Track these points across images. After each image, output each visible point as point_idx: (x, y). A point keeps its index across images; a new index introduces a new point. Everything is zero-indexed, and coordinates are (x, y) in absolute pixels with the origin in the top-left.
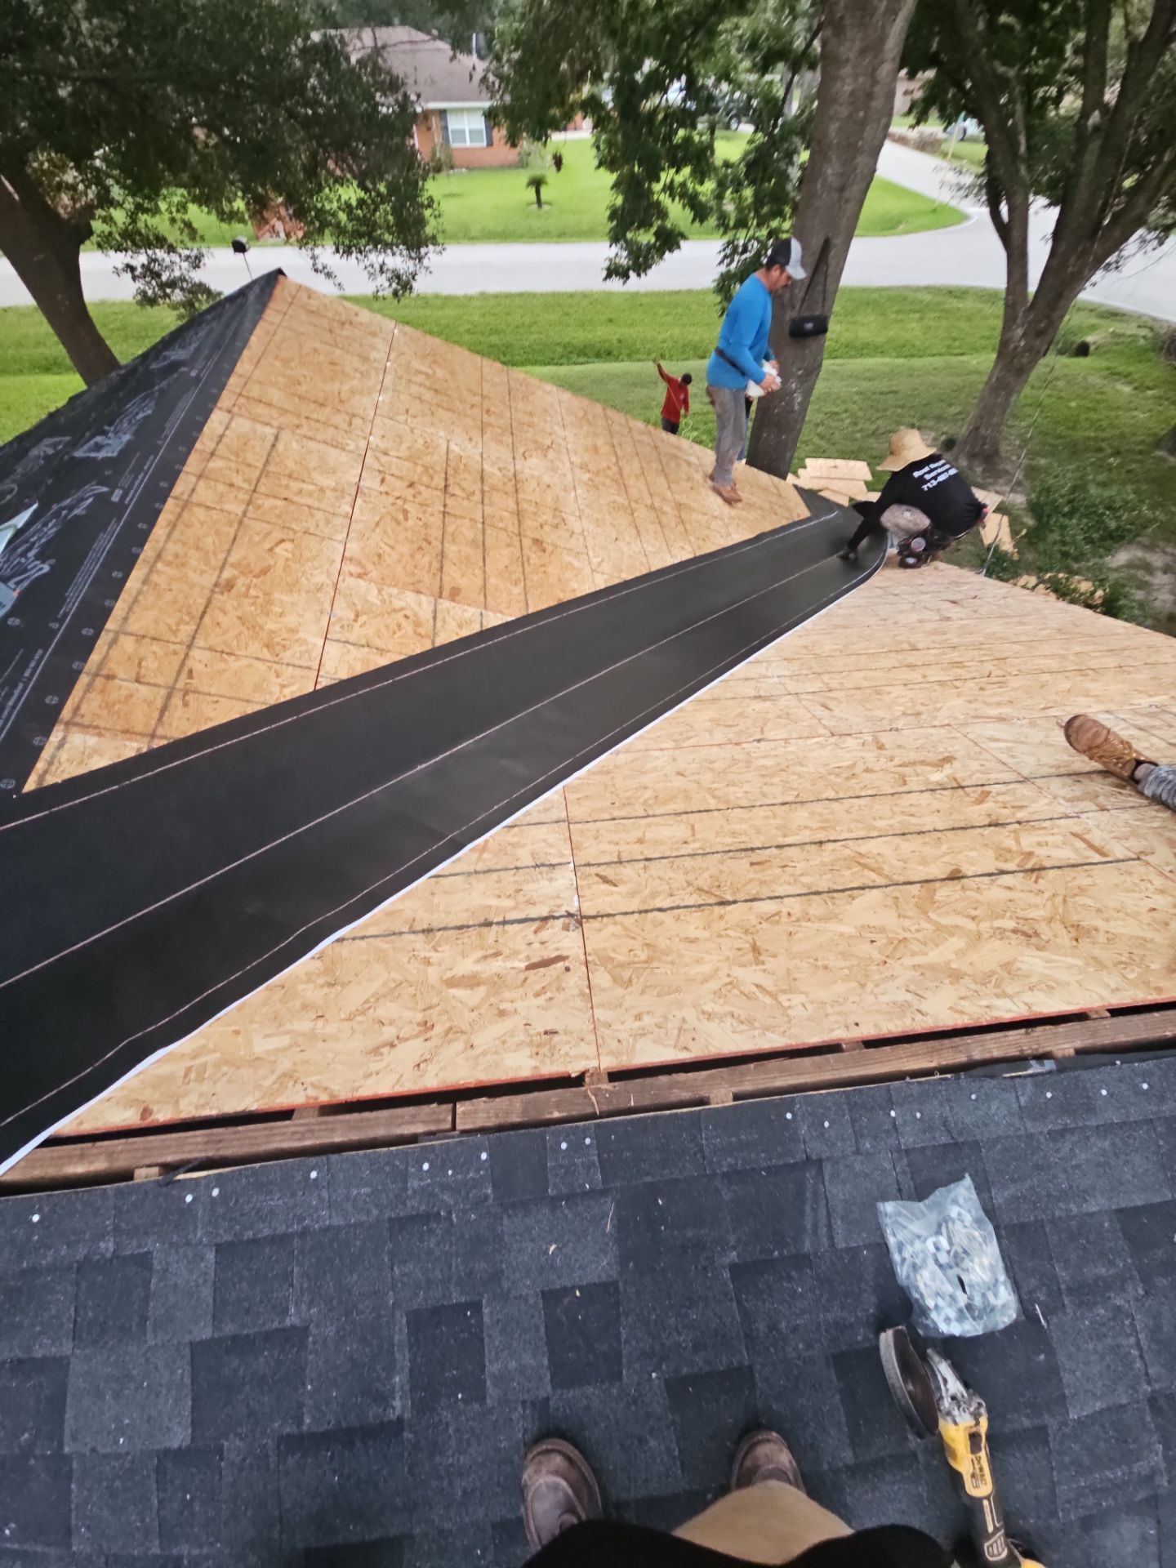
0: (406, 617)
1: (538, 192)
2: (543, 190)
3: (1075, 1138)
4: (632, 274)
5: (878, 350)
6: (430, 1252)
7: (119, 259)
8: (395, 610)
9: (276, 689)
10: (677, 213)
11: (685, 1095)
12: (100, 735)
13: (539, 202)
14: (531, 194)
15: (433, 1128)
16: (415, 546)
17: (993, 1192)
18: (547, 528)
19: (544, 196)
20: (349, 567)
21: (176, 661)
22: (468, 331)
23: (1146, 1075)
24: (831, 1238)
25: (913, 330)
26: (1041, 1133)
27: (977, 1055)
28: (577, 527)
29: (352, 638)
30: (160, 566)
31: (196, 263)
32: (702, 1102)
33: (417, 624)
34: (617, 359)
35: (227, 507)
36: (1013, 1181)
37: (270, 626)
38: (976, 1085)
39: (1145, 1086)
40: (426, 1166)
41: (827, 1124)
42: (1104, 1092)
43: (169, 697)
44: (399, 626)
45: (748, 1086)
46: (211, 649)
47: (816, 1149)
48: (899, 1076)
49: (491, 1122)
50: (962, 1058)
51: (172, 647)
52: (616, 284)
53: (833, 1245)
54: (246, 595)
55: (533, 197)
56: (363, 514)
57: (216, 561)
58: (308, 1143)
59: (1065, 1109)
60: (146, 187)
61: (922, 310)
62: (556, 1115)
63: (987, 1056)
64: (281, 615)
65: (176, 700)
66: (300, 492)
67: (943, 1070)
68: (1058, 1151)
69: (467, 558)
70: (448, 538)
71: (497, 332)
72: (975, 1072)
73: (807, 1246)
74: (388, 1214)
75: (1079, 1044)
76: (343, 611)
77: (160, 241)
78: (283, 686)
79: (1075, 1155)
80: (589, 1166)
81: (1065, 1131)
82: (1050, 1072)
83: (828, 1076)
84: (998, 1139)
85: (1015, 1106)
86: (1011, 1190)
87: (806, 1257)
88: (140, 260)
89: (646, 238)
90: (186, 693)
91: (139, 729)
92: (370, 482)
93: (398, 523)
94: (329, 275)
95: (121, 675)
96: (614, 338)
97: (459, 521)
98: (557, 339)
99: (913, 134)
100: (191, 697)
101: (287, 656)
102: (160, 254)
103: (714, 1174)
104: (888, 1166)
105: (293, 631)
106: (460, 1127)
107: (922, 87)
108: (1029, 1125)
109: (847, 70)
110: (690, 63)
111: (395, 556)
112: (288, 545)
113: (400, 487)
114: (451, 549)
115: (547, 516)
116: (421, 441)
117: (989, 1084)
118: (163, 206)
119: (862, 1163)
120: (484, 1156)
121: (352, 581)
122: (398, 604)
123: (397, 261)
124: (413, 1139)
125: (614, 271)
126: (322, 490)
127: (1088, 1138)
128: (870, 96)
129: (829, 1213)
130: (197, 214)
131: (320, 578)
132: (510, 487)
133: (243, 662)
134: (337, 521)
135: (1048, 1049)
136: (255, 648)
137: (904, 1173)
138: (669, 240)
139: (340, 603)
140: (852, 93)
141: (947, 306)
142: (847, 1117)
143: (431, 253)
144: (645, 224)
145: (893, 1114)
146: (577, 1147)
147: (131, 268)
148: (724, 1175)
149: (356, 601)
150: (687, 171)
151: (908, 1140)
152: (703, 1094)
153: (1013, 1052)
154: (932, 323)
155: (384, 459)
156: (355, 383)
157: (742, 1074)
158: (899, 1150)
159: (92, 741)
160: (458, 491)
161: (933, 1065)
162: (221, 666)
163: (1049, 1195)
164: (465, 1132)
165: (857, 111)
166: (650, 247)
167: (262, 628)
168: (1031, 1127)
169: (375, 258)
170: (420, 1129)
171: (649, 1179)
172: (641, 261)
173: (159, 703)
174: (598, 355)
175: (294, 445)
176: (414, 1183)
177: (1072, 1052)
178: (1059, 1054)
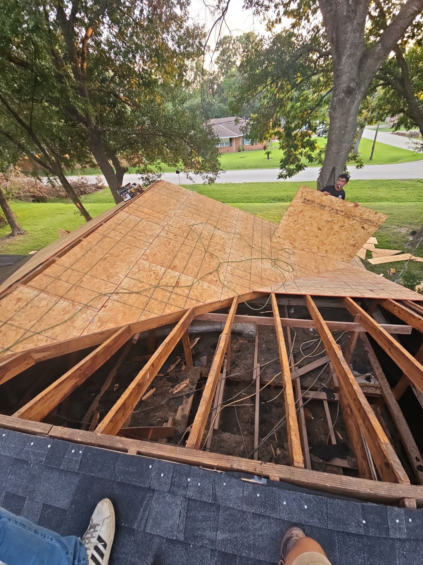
0: (154, 273)
1: (268, 156)
2: (270, 155)
3: (265, 521)
4: (287, 177)
5: (387, 200)
6: (20, 474)
7: (140, 176)
8: (152, 271)
9: (103, 289)
10: (304, 160)
11: (120, 446)
12: (48, 295)
13: (268, 158)
14: (266, 156)
15: (42, 431)
16: (168, 253)
17: (218, 533)
18: (217, 251)
19: (270, 157)
20: (144, 257)
21: (80, 277)
22: (238, 193)
23: (308, 501)
24: (145, 527)
25: (402, 193)
26: (249, 512)
27: (235, 466)
28: (228, 251)
29: (134, 277)
30: (89, 252)
31: (160, 176)
32: (126, 451)
33: (157, 276)
34: (285, 201)
35: (116, 238)
36: (229, 531)
37: (111, 271)
38: (228, 479)
39: (306, 507)
40: (32, 444)
41: (162, 475)
42: (285, 503)
43: (72, 287)
44: (151, 275)
45: (142, 450)
46: (91, 276)
47: (155, 485)
48: (198, 464)
49: (59, 435)
50: (228, 465)
51: (81, 274)
52: (282, 180)
53: (144, 530)
54: (109, 262)
55: (267, 157)
56: (156, 242)
57: (105, 252)
58: (10, 425)
59: (263, 504)
60: (152, 160)
61: (406, 187)
62: (79, 440)
63: (239, 468)
64: (116, 268)
65: (74, 288)
66: (139, 236)
67: (218, 468)
68: (254, 525)
69: (184, 258)
70: (180, 251)
71: (246, 193)
72: (230, 473)
73: (135, 527)
74: (15, 456)
75: (282, 476)
76: (135, 269)
77: (151, 171)
78: (106, 288)
79: (261, 530)
80: (76, 462)
81: (260, 515)
82: (263, 485)
83: (173, 455)
84: (229, 508)
85: (241, 495)
86: (226, 535)
87: (134, 530)
88: (145, 176)
89: (293, 167)
90: (78, 286)
91: (59, 295)
92: (163, 234)
93: (166, 245)
94: (191, 179)
95: (63, 280)
96: (285, 195)
97: (187, 246)
98: (266, 195)
99: (408, 132)
100: (78, 288)
101: (111, 280)
102: (150, 175)
103: (115, 481)
104: (179, 503)
105: (117, 273)
106: (49, 434)
107: (398, 119)
108: (244, 506)
109: (337, 120)
110: (309, 121)
111: (160, 255)
112: (128, 250)
113: (171, 236)
114: (180, 254)
115: (219, 247)
116: (185, 223)
117: (234, 480)
118: (155, 163)
119: (170, 497)
120: (49, 446)
121: (142, 261)
122: (154, 269)
123: (211, 175)
124: (34, 433)
125: (281, 176)
126: (147, 235)
127: (271, 523)
128: (346, 127)
129: (148, 515)
130: (163, 165)
131: (133, 259)
132: (209, 238)
133: (98, 280)
134: (147, 244)
135: (267, 474)
136: (104, 277)
137: (184, 508)
138: (300, 168)
139: (136, 266)
140: (339, 127)
141: (417, 186)
142: (171, 475)
143: (221, 174)
144: (292, 163)
145: (189, 480)
146: (77, 453)
147: (142, 178)
148: (118, 482)
149: (141, 267)
150: (308, 149)
151: (190, 493)
152: (127, 448)
153: (251, 470)
154: (411, 191)
155: (170, 228)
156: (172, 207)
157: (144, 445)
158: (185, 498)
159: (45, 296)
160: (190, 238)
161: (216, 464)
162: (91, 280)
163: (243, 544)
164: (51, 436)
165: (341, 131)
166: (294, 170)
167: (108, 271)
168: (245, 508)
169: (205, 175)
170: (38, 430)
171: (93, 474)
172: (291, 173)
173: (69, 288)
174: (279, 200)
175: (145, 223)
176: (26, 449)
177: (278, 479)
178: (272, 478)
